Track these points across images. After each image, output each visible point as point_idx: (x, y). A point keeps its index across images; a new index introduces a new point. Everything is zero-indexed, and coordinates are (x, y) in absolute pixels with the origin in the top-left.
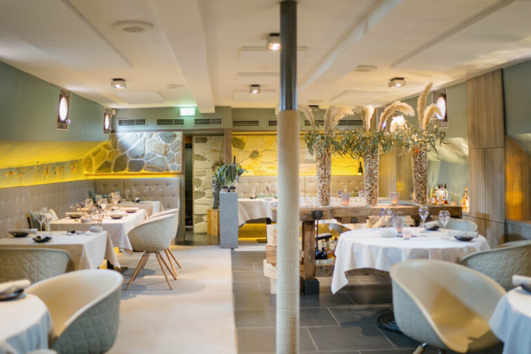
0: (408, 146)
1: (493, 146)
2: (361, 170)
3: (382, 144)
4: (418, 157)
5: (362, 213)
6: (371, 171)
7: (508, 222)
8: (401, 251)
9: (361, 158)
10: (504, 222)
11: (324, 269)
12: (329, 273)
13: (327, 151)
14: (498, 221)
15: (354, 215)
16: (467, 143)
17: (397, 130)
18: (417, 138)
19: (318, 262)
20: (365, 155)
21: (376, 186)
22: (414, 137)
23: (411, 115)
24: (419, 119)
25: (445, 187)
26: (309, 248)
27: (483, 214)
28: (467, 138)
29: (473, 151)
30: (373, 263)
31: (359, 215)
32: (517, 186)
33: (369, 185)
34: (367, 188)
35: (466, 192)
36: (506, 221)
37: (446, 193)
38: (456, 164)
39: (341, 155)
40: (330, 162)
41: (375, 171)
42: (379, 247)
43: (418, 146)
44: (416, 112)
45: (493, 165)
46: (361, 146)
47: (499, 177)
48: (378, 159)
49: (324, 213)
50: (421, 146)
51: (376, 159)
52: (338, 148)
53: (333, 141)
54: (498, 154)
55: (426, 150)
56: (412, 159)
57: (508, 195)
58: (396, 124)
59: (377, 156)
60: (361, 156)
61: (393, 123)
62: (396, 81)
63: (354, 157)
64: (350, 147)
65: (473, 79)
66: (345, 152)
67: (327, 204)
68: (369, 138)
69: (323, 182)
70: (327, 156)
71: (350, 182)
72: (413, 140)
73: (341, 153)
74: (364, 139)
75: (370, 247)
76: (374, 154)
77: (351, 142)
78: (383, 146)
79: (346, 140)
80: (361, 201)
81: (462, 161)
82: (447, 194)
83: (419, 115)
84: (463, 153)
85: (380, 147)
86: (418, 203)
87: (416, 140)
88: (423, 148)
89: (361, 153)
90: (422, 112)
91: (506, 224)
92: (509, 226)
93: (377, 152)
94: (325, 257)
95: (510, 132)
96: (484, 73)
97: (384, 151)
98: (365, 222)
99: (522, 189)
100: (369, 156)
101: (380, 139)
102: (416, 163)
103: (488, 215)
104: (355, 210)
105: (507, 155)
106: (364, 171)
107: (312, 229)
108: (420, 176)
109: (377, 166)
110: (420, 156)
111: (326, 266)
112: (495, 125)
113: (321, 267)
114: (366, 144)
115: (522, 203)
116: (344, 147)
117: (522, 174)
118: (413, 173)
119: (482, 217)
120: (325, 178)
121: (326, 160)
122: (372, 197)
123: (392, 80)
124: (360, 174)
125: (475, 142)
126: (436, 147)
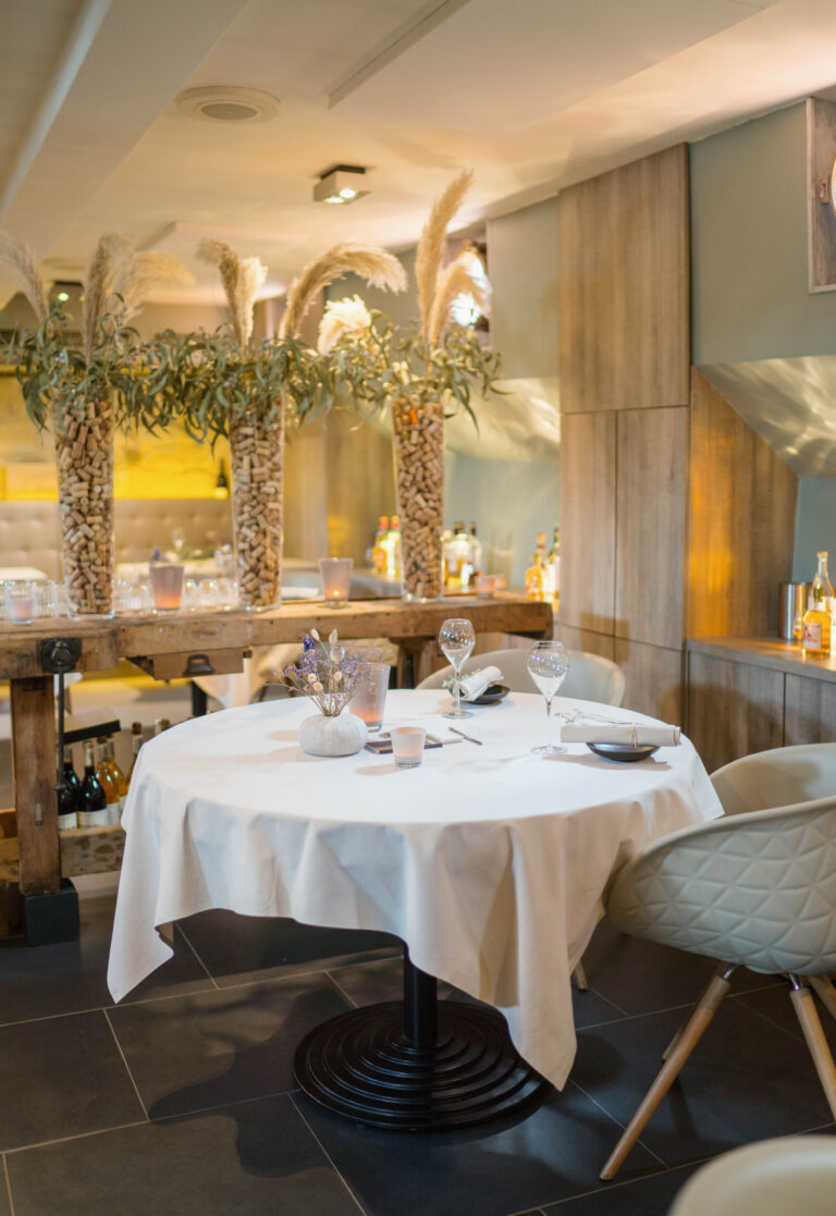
0: (379, 399)
1: (646, 403)
2: (223, 482)
3: (293, 390)
4: (415, 435)
5: (228, 639)
6: (256, 484)
7: (692, 646)
8: (400, 838)
9: (221, 437)
10: (679, 647)
11: (93, 846)
12: (112, 857)
13: (98, 413)
14: (660, 643)
15: (200, 645)
16: (556, 394)
17: (344, 341)
18: (410, 371)
19: (70, 822)
20: (234, 428)
21: (276, 538)
22: (400, 367)
23: (395, 289)
24: (421, 305)
25: (473, 532)
26: (32, 778)
27: (606, 620)
28: (556, 381)
29: (575, 419)
30: (280, 894)
31: (215, 645)
32: (718, 533)
33: (250, 534)
34: (245, 546)
35: (541, 547)
36: (685, 643)
37: (473, 548)
38: (503, 464)
39: (149, 428)
40: (107, 455)
41: (269, 487)
42: (301, 825)
43: (415, 397)
44: (411, 279)
45: (643, 466)
46: (220, 397)
47: (665, 503)
48: (282, 442)
49: (86, 646)
50: (424, 397)
51: (278, 446)
52: (139, 404)
53: (120, 377)
54: (664, 429)
55: (438, 412)
56: (396, 446)
57: (693, 560)
58: (340, 325)
59: (276, 433)
60: (220, 431)
61: (327, 323)
62: (339, 175)
63: (199, 434)
64: (182, 398)
65: (580, 186)
66: (163, 420)
67: (99, 610)
68: (251, 365)
69: (84, 528)
70: (97, 432)
71: (191, 515)
72: (396, 379)
73: (150, 420)
74: (231, 369)
75: (262, 824)
76: (267, 426)
77: (184, 380)
78: (299, 395)
79: (166, 370)
80: (222, 589)
81: (523, 455)
82: (479, 552)
83: (422, 291)
84: (529, 428)
85: (289, 403)
86: (413, 591)
87: (406, 379)
88: (430, 406)
89: (221, 422)
90: (430, 275)
91: (685, 654)
92: (697, 663)
93: (276, 419)
94: (98, 803)
95: (707, 356)
96: (625, 161)
97: (303, 415)
98: (240, 670)
99: (734, 543)
100: (248, 430)
101: (287, 373)
102: (407, 457)
103: (625, 624)
104: (202, 625)
105: (696, 431)
106: (233, 486)
107: (43, 707)
108: (423, 503)
109: (276, 468)
110: (421, 433)
111: (103, 836)
112: (655, 331)
113: (83, 842)
114: (239, 386)
115: (732, 586)
116: (159, 399)
117: (733, 494)
118: (398, 493)
119: (602, 630)
120: (91, 512)
121: (93, 444)
122: (260, 578)
123: (326, 175)
124: (221, 493)
125: (582, 393)
126: (472, 404)
